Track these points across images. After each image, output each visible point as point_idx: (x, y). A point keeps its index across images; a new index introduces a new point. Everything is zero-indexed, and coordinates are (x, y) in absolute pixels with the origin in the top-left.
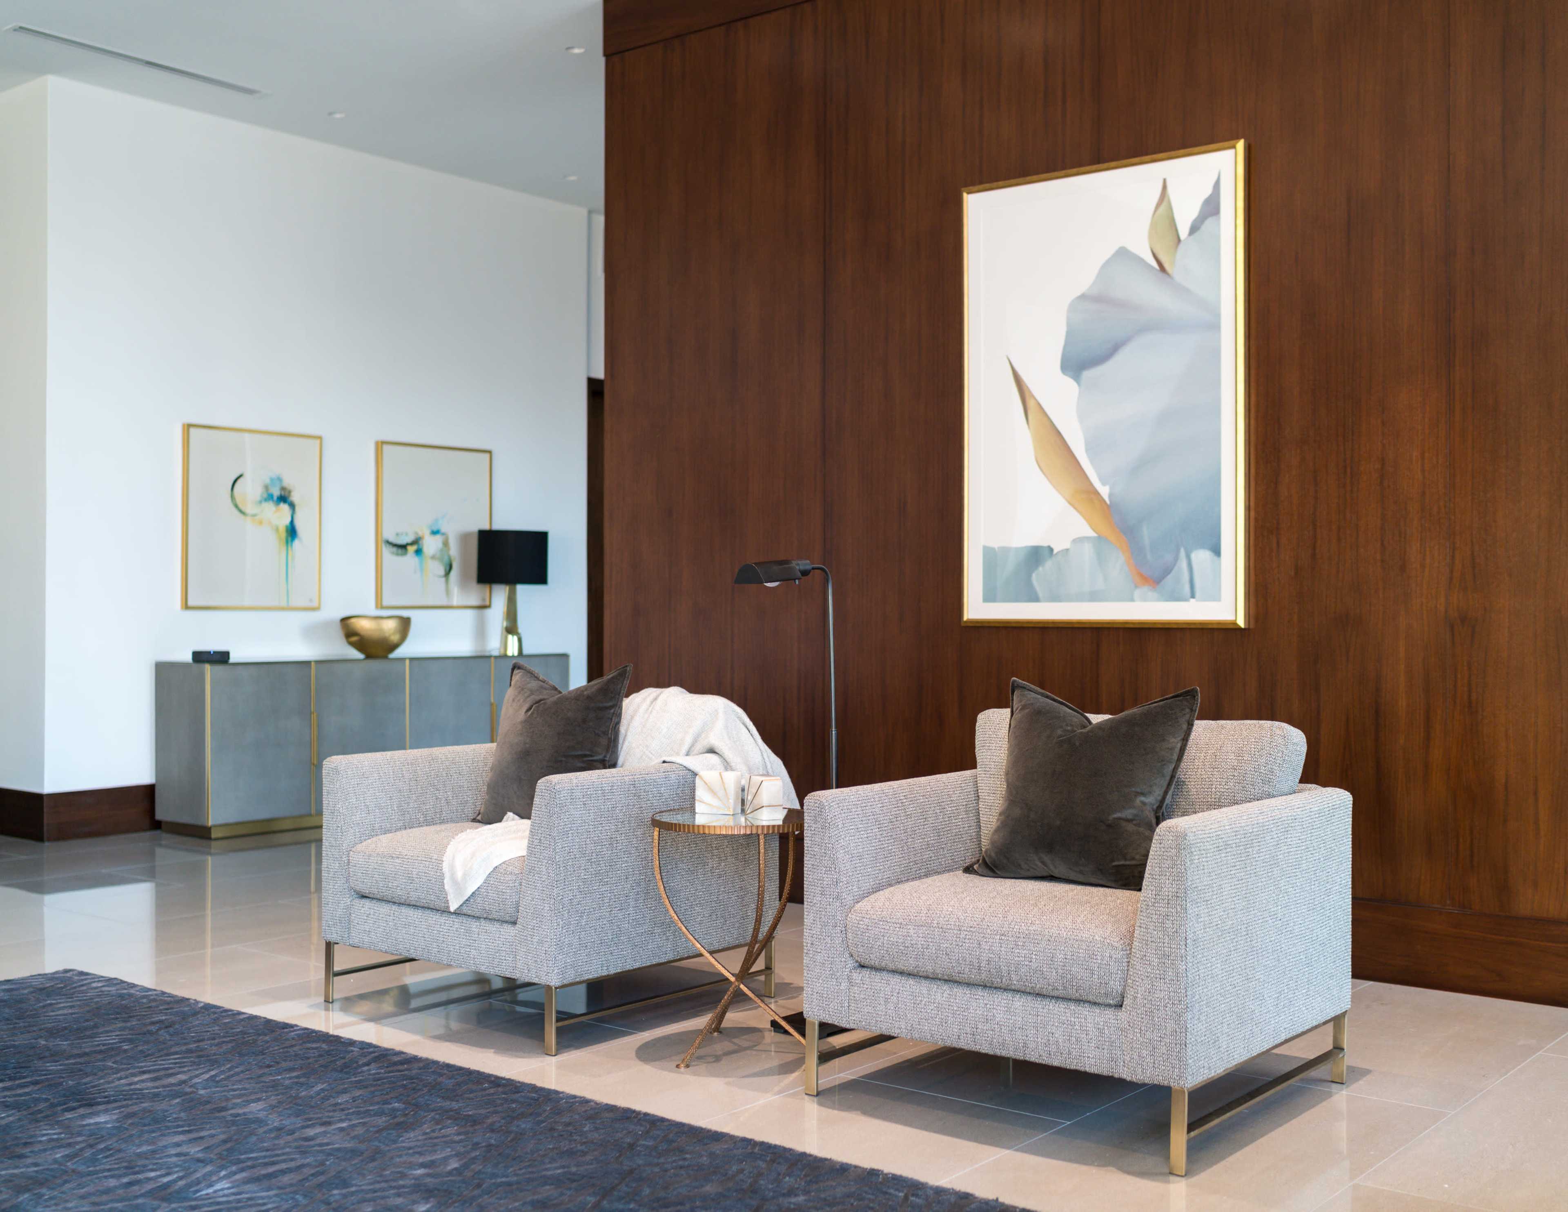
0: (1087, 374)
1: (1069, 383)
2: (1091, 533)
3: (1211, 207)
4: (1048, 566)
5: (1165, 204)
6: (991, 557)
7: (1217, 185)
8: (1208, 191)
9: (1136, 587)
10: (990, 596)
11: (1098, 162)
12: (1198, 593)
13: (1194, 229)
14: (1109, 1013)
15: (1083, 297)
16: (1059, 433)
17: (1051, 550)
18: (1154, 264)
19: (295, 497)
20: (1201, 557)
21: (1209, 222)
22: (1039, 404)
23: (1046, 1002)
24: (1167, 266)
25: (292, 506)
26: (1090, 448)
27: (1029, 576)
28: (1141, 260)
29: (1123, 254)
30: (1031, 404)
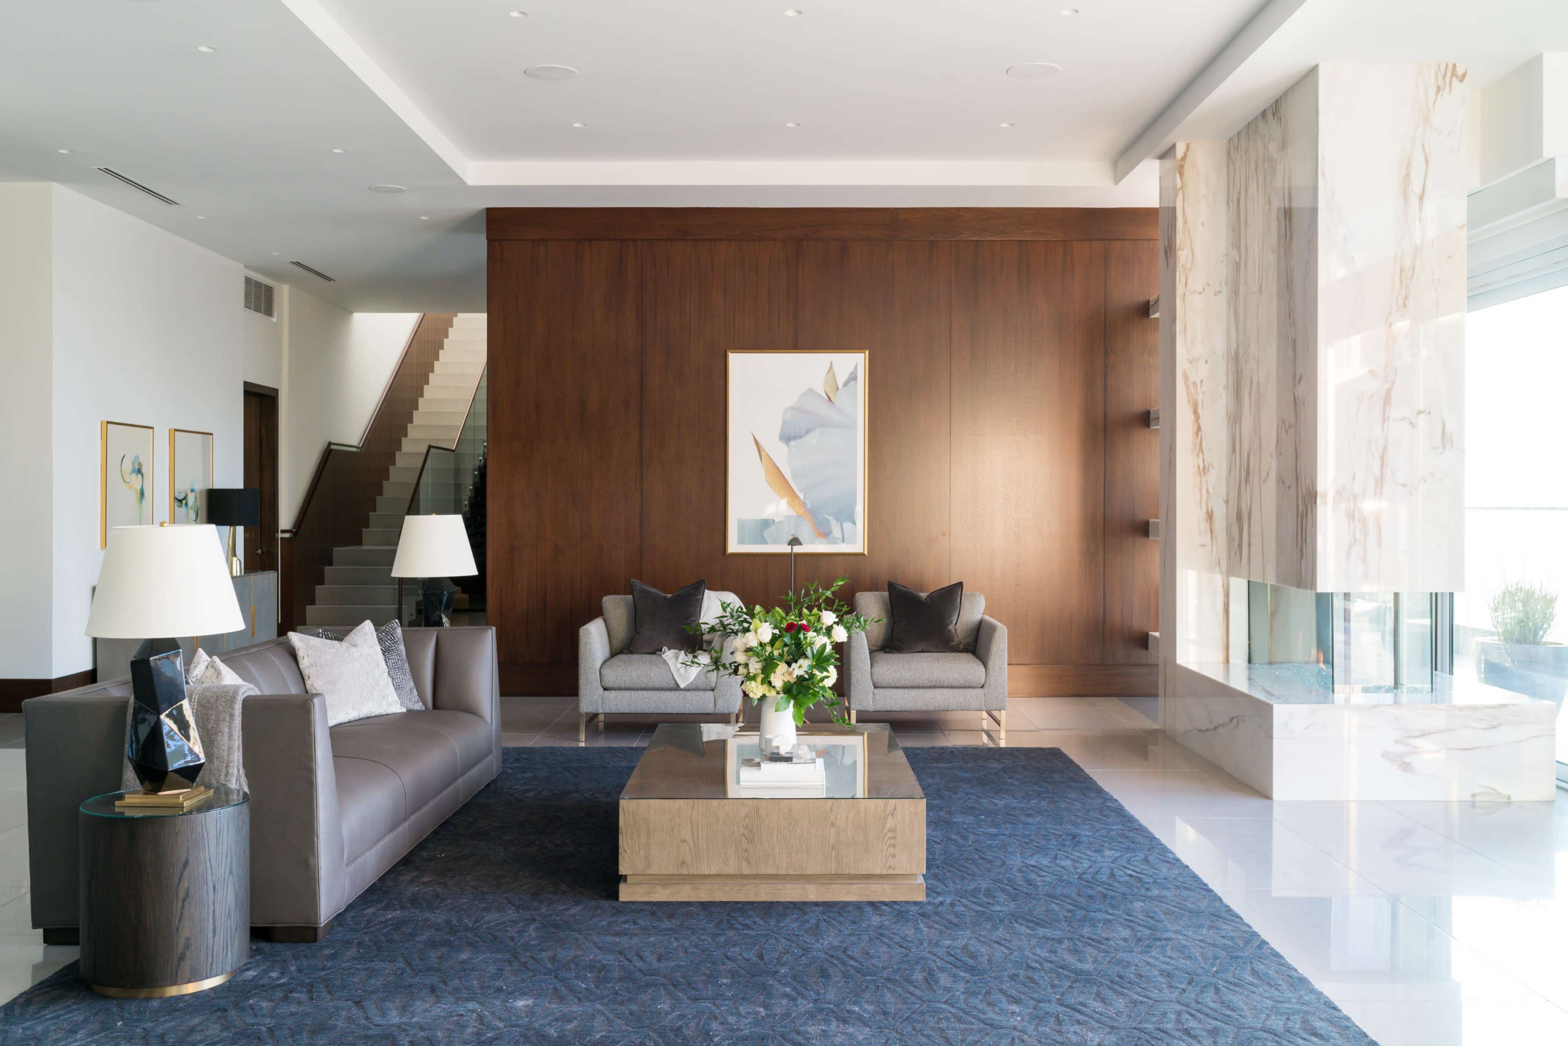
0: (793, 443)
1: (782, 445)
2: (795, 514)
3: (853, 378)
4: (772, 528)
5: (830, 373)
6: (742, 524)
7: (856, 367)
8: (852, 370)
9: (817, 538)
10: (741, 541)
11: (796, 349)
12: (846, 541)
13: (846, 384)
14: (980, 690)
15: (791, 408)
16: (778, 469)
17: (774, 521)
18: (826, 397)
19: (143, 470)
20: (847, 525)
21: (852, 383)
22: (768, 455)
23: (955, 690)
24: (832, 399)
25: (142, 475)
26: (793, 476)
27: (763, 532)
28: (818, 394)
29: (810, 391)
30: (763, 454)
